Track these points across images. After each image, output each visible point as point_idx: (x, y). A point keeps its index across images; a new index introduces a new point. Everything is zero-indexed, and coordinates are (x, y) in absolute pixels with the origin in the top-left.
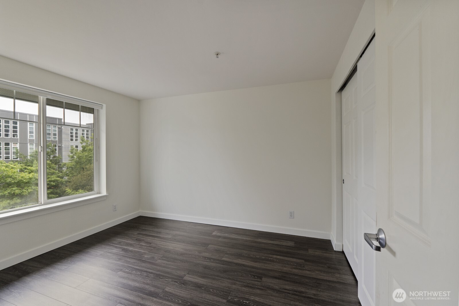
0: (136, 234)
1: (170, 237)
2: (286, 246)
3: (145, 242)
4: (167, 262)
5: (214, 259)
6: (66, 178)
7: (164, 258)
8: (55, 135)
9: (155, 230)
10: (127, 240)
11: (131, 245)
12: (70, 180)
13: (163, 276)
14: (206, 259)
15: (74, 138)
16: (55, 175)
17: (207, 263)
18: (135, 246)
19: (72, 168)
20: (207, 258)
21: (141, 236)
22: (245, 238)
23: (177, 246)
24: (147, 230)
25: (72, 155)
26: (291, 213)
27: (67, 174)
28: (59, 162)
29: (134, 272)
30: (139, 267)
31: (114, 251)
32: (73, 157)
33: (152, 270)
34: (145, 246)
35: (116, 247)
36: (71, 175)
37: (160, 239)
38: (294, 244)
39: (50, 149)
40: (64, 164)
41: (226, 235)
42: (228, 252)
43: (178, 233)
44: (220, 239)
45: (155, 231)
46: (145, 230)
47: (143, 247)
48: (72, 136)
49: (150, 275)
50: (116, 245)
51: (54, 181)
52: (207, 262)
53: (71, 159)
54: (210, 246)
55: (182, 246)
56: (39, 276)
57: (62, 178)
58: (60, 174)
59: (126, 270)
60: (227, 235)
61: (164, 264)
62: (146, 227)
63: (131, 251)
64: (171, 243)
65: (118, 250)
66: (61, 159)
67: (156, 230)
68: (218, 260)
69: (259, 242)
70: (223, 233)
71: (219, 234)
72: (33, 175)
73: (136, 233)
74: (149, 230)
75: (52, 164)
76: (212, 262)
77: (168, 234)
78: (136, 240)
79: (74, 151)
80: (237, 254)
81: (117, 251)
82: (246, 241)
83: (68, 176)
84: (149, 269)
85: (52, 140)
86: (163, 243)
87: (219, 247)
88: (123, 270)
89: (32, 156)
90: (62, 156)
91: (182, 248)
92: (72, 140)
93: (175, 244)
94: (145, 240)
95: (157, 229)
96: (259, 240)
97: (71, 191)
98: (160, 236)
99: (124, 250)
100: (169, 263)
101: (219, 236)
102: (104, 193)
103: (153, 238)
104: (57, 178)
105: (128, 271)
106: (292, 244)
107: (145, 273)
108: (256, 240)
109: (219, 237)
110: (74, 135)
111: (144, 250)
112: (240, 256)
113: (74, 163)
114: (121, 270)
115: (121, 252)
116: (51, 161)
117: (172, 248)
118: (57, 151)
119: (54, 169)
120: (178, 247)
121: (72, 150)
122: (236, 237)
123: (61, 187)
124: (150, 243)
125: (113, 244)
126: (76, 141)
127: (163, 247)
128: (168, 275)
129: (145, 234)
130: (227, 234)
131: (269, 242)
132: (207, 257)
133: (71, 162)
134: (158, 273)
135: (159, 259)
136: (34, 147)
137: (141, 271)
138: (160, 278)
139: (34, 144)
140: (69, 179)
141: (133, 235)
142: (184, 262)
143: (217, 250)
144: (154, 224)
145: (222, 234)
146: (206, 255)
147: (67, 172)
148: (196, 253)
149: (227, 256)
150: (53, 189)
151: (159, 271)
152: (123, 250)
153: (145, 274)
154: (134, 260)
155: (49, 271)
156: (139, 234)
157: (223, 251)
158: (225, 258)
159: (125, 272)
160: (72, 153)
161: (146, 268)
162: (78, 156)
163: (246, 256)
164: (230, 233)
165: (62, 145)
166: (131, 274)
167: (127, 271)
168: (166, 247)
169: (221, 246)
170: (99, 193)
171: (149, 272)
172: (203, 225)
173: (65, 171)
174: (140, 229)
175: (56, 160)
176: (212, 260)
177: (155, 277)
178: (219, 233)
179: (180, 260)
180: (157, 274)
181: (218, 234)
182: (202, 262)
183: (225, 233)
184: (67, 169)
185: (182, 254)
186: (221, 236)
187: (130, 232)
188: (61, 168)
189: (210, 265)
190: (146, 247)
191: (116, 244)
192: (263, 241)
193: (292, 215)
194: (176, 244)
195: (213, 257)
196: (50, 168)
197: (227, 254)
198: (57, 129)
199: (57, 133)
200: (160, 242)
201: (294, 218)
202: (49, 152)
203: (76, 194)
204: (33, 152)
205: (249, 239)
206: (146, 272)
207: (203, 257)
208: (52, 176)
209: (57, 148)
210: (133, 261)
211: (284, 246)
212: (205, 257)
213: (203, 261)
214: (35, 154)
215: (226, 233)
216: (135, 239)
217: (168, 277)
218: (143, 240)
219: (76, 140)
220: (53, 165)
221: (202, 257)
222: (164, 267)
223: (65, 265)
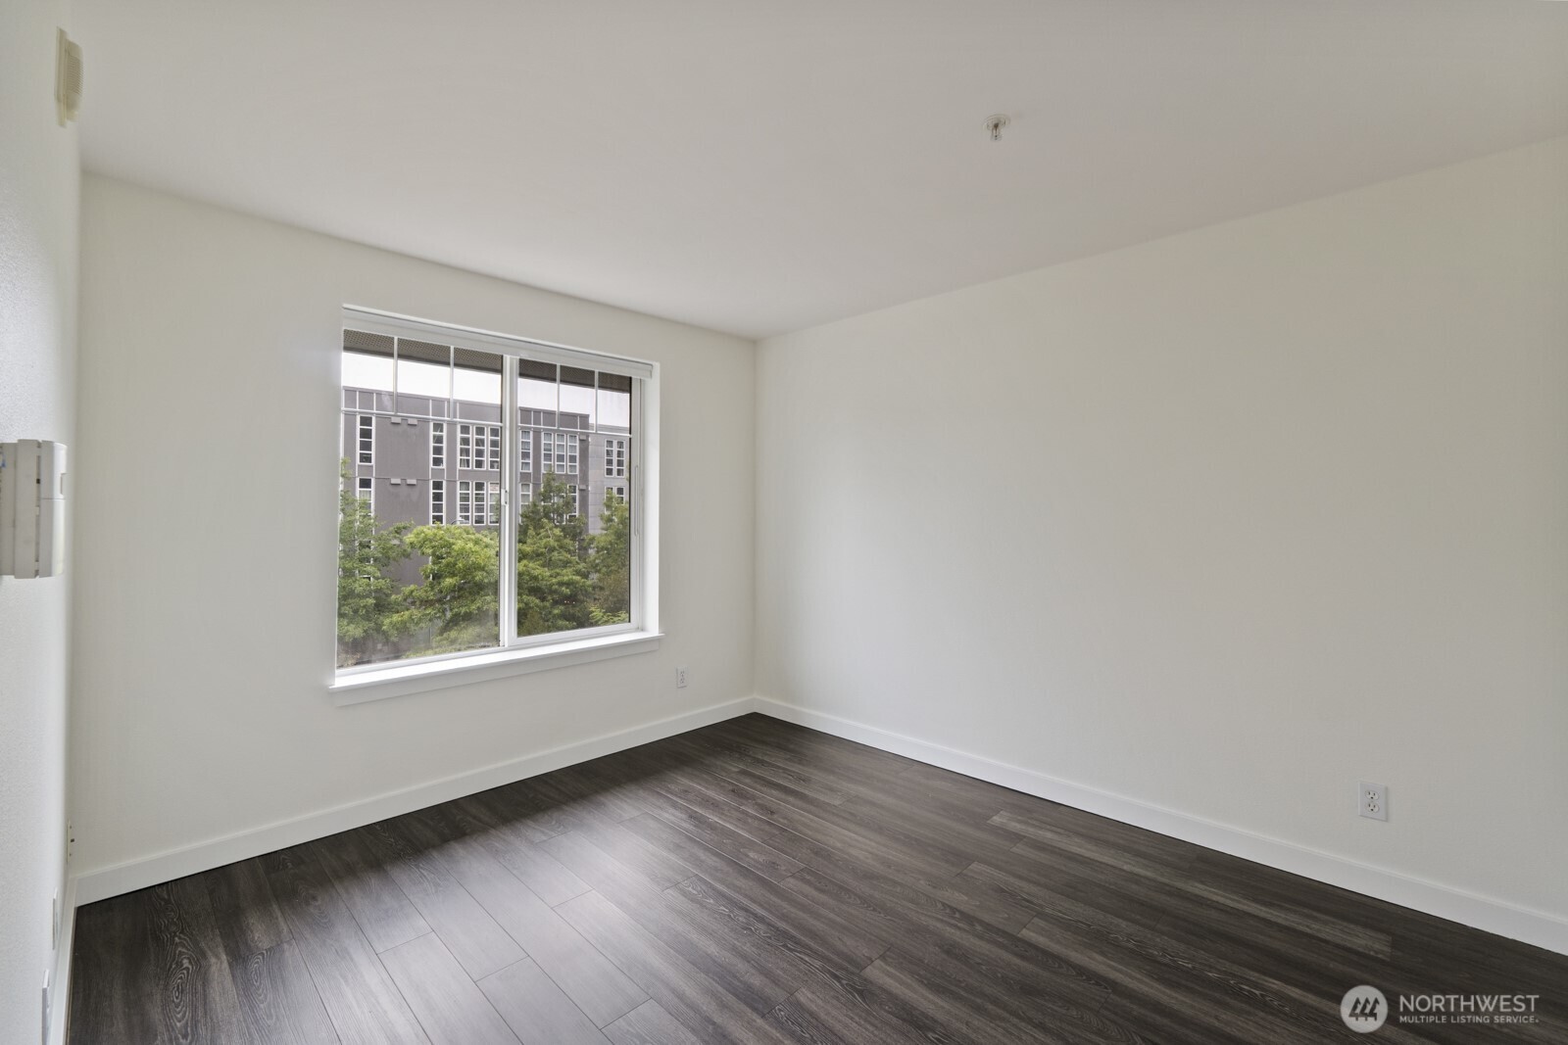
0: (735, 772)
1: (837, 803)
2: (1337, 946)
3: (756, 804)
4: (815, 893)
5: (988, 926)
6: (594, 577)
7: (808, 873)
8: (573, 459)
9: (793, 769)
10: (707, 788)
11: (714, 805)
12: (601, 585)
13: (797, 942)
14: (957, 915)
15: (615, 467)
16: (570, 567)
17: (958, 933)
18: (726, 812)
19: (607, 549)
20: (961, 913)
21: (748, 781)
22: (1129, 865)
23: (856, 840)
24: (770, 763)
25: (607, 513)
26: (1370, 794)
27: (597, 565)
28: (580, 533)
29: (712, 901)
30: (728, 887)
31: (666, 815)
32: (609, 520)
33: (766, 909)
34: (756, 818)
35: (675, 805)
36: (604, 570)
37: (805, 805)
38: (1387, 949)
39: (563, 497)
40: (590, 540)
41: (1047, 836)
42: (1048, 911)
43: (863, 791)
44: (1019, 849)
45: (791, 771)
46: (763, 762)
47: (750, 821)
48: (610, 462)
49: (760, 926)
50: (675, 798)
51: (568, 584)
52: (959, 928)
53: (604, 526)
54: (975, 866)
55: (873, 844)
56: (482, 849)
57: (585, 576)
58: (581, 566)
59: (690, 889)
60: (1049, 835)
61: (806, 896)
62: (767, 754)
63: (713, 827)
64: (838, 825)
65: (677, 813)
66: (586, 524)
67: (796, 768)
68: (1004, 933)
69: (1196, 896)
70: (1034, 826)
71: (1018, 826)
72: (525, 566)
73: (734, 767)
74: (773, 766)
75: (565, 537)
76: (981, 938)
77: (832, 790)
78: (733, 791)
79: (615, 504)
80: (1089, 926)
81: (672, 818)
82: (1135, 879)
83: (599, 571)
84: (755, 902)
85: (567, 475)
86: (812, 820)
87: (1012, 880)
88: (681, 886)
89: (526, 517)
90: (587, 517)
91: (871, 853)
92: (610, 472)
93: (849, 830)
94: (758, 798)
95: (801, 767)
96: (1197, 888)
97: (601, 614)
98: (806, 792)
99: (693, 817)
100: (823, 898)
101: (1015, 834)
102: (653, 630)
103: (783, 796)
104: (574, 577)
105: (694, 892)
106: (1377, 946)
107: (742, 913)
108: (1179, 884)
109: (1017, 837)
110: (615, 458)
111: (750, 833)
112: (1099, 939)
113: (612, 538)
114: (676, 885)
115: (685, 825)
116: (563, 529)
117: (839, 845)
118: (577, 504)
119: (569, 551)
120: (858, 845)
121: (610, 499)
122: (1088, 854)
123: (582, 602)
124: (772, 813)
125: (667, 791)
126: (619, 474)
127: (810, 833)
128: (812, 944)
129: (759, 778)
130: (1052, 831)
131: (1245, 908)
132: (959, 911)
133: (606, 534)
134: (782, 925)
135: (793, 876)
136: (531, 493)
137: (731, 901)
138: (785, 946)
139: (531, 485)
140: (600, 580)
141: (724, 774)
142: (874, 910)
143: (1002, 891)
144: (792, 746)
145: (1031, 830)
146: (959, 899)
147: (597, 561)
148: (922, 882)
149: (1042, 923)
150: (565, 604)
151: (784, 917)
152: (691, 817)
153: (742, 918)
154: (718, 860)
155: (504, 840)
156: (744, 773)
157: (1025, 899)
158: (1032, 934)
159: (684, 894)
160: (608, 507)
161: (746, 896)
162: (622, 515)
163: (1130, 945)
164: (1062, 831)
165: (587, 486)
166: (701, 904)
167: (690, 893)
168: (819, 837)
169: (1020, 878)
170: (642, 629)
171: (755, 915)
172: (958, 777)
173: (592, 558)
174: (750, 756)
175: (574, 527)
176: (979, 927)
177: (770, 938)
178: (1020, 822)
179: (860, 897)
180: (778, 929)
181: (1014, 824)
182: (939, 925)
183: (1041, 828)
184: (598, 552)
185: (869, 876)
186: (1025, 837)
187: (718, 763)
188: (586, 549)
189: (967, 944)
190: (756, 823)
191: (676, 795)
192: (1215, 898)
193: (1374, 803)
194: (856, 833)
195: (986, 917)
196: (561, 547)
197: (1041, 915)
198: (577, 444)
199: (577, 454)
200: (801, 815)
201: (1387, 820)
202: (561, 505)
203: (614, 622)
204: (528, 506)
205: (1149, 874)
206: (746, 910)
207: (943, 904)
208: (565, 571)
209: (577, 494)
210: (711, 860)
211: (1326, 942)
212: (954, 910)
213: (942, 921)
214: (533, 512)
215: (1048, 827)
216: (731, 788)
217: (811, 949)
218: (753, 797)
219: (620, 472)
220: (567, 541)
221: (939, 905)
222: (803, 908)
223: (543, 832)
